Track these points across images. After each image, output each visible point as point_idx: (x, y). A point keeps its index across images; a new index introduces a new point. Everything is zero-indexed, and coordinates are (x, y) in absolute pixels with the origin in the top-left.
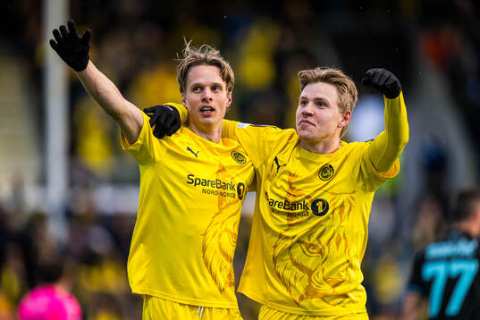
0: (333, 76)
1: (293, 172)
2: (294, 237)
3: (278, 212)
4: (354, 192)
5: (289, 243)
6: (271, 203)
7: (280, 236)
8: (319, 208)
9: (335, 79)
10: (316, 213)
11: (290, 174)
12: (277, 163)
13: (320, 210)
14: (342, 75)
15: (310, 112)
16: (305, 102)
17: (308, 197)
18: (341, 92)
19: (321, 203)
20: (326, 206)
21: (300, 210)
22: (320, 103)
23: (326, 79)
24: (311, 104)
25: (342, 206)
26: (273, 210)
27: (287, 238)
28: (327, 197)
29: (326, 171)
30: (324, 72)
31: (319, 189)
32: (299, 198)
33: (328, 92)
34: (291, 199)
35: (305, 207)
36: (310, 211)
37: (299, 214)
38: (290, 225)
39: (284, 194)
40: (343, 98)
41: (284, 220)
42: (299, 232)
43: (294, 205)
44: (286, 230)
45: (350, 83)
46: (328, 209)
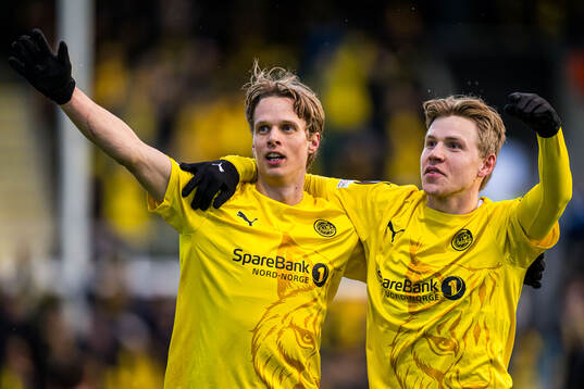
0: (470, 107)
1: (416, 240)
2: (419, 330)
3: (396, 297)
4: (498, 266)
5: (412, 338)
6: (386, 285)
7: (400, 329)
8: (452, 289)
9: (473, 112)
10: (448, 296)
11: (412, 243)
12: (391, 229)
13: (454, 292)
14: (483, 105)
15: (439, 156)
16: (433, 143)
17: (437, 274)
18: (482, 129)
19: (454, 282)
20: (461, 286)
21: (426, 293)
22: (453, 144)
23: (461, 111)
24: (440, 144)
25: (483, 285)
26: (389, 295)
27: (410, 331)
28: (462, 274)
29: (462, 239)
30: (458, 102)
31: (452, 264)
32: (424, 277)
33: (463, 128)
34: (414, 278)
35: (433, 287)
36: (441, 294)
37: (425, 298)
38: (413, 314)
39: (404, 271)
40: (484, 136)
41: (404, 307)
42: (426, 322)
43: (418, 286)
44: (408, 321)
45: (494, 116)
46: (464, 289)
